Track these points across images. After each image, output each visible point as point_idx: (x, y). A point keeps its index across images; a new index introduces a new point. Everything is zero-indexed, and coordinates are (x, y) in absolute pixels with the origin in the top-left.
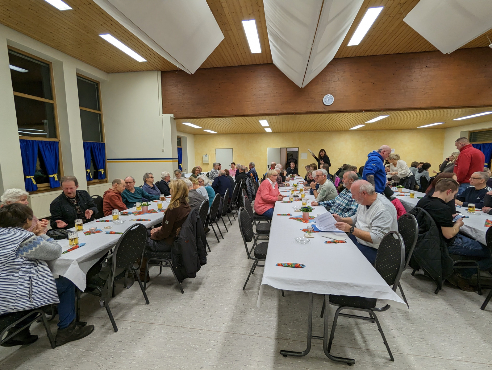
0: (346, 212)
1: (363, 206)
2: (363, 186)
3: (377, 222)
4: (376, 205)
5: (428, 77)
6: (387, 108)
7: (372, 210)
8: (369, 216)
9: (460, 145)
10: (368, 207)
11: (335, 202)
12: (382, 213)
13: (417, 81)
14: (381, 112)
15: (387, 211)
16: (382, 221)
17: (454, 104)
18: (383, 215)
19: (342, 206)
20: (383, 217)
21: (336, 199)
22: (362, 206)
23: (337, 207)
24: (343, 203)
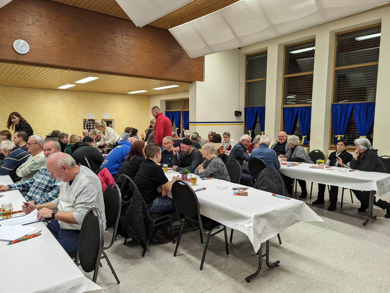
0: (49, 191)
1: (66, 183)
2: (60, 160)
3: (80, 198)
4: (79, 179)
5: (129, 45)
6: (95, 69)
7: (76, 185)
8: (72, 192)
9: (155, 113)
10: (71, 183)
11: (34, 182)
12: (85, 186)
13: (120, 47)
14: (89, 73)
15: (91, 184)
16: (86, 196)
17: (151, 75)
18: (87, 188)
19: (43, 185)
20: (86, 191)
21: (35, 178)
22: (64, 183)
23: (37, 188)
24: (44, 180)
